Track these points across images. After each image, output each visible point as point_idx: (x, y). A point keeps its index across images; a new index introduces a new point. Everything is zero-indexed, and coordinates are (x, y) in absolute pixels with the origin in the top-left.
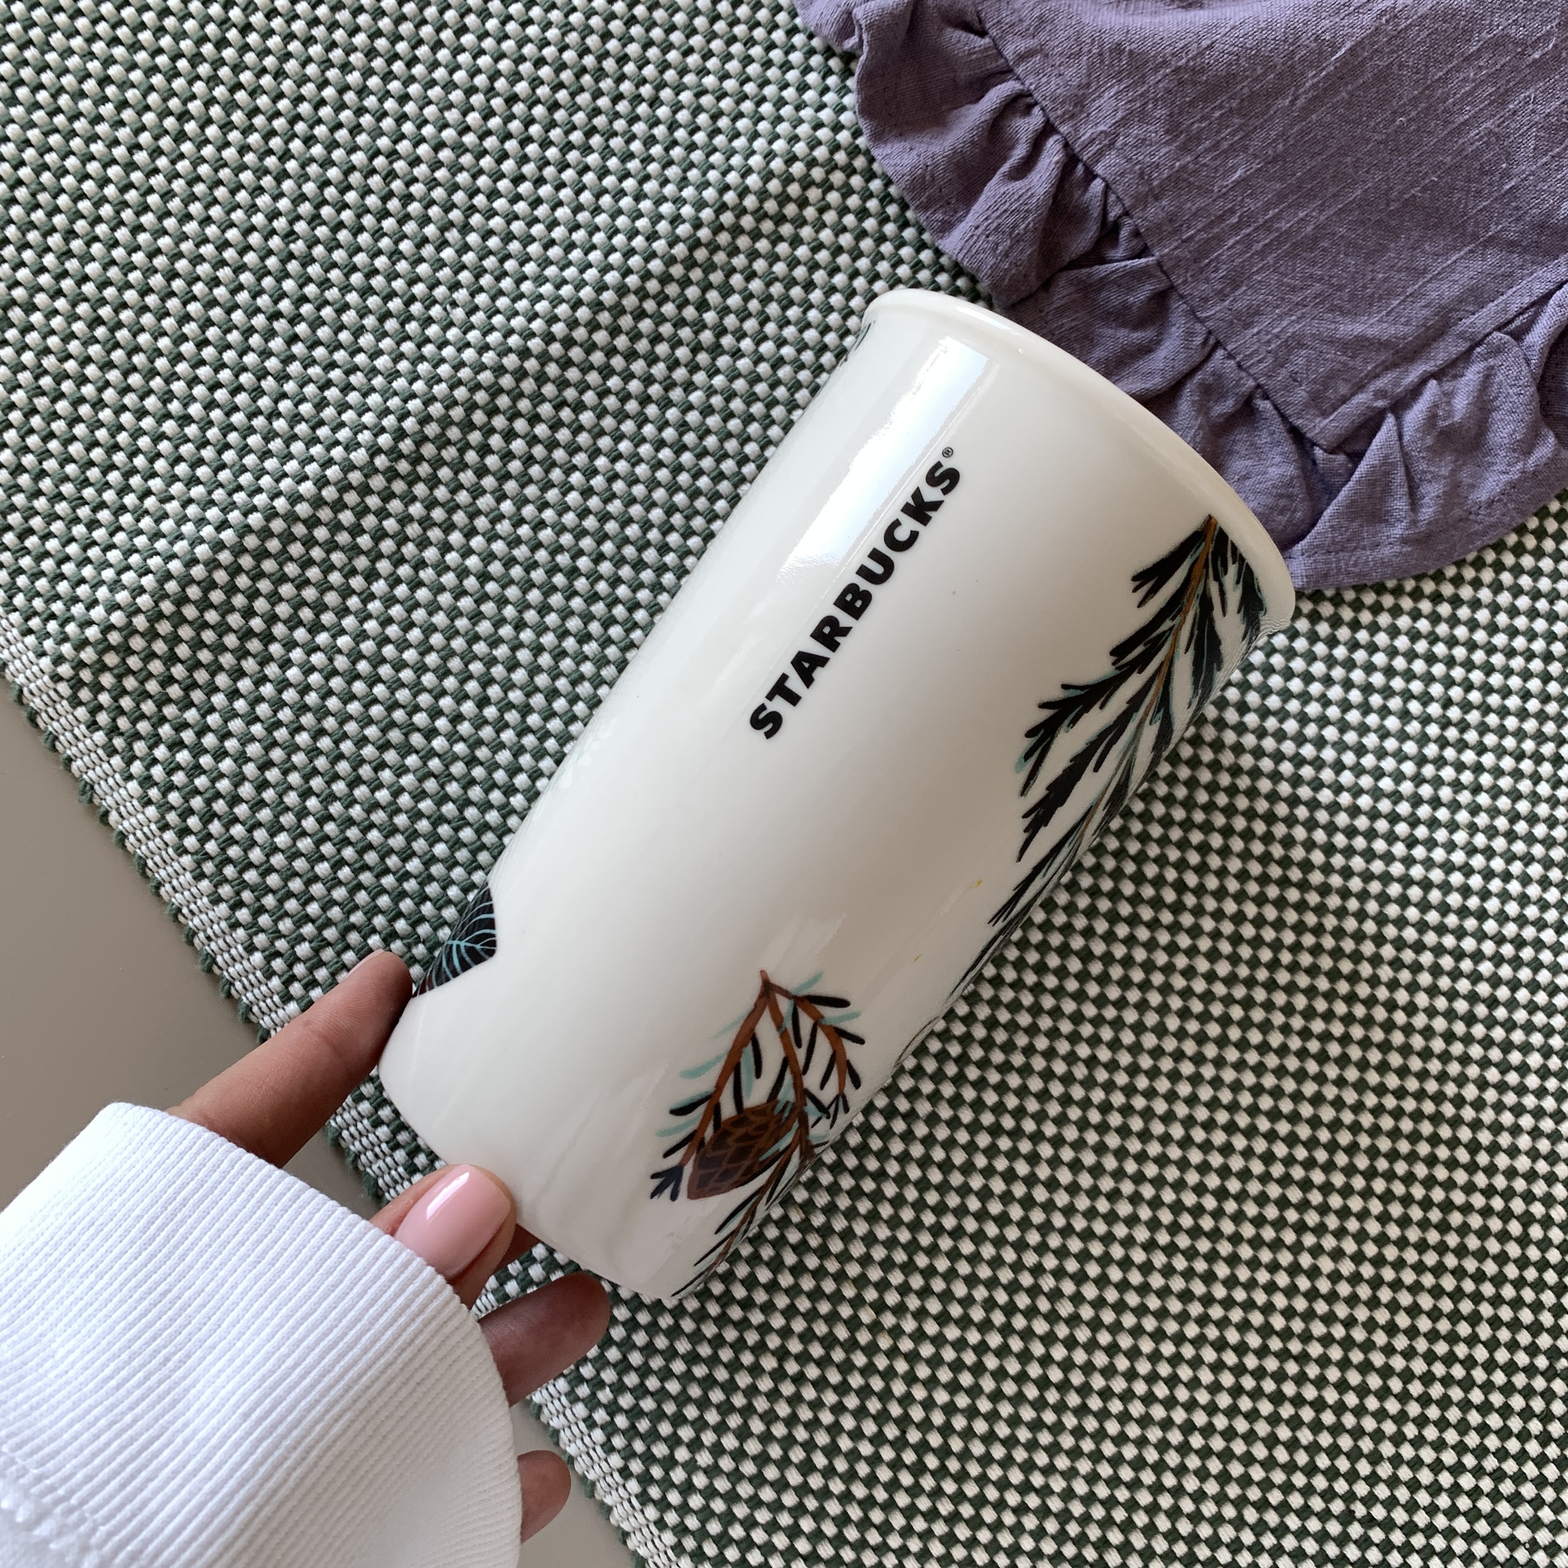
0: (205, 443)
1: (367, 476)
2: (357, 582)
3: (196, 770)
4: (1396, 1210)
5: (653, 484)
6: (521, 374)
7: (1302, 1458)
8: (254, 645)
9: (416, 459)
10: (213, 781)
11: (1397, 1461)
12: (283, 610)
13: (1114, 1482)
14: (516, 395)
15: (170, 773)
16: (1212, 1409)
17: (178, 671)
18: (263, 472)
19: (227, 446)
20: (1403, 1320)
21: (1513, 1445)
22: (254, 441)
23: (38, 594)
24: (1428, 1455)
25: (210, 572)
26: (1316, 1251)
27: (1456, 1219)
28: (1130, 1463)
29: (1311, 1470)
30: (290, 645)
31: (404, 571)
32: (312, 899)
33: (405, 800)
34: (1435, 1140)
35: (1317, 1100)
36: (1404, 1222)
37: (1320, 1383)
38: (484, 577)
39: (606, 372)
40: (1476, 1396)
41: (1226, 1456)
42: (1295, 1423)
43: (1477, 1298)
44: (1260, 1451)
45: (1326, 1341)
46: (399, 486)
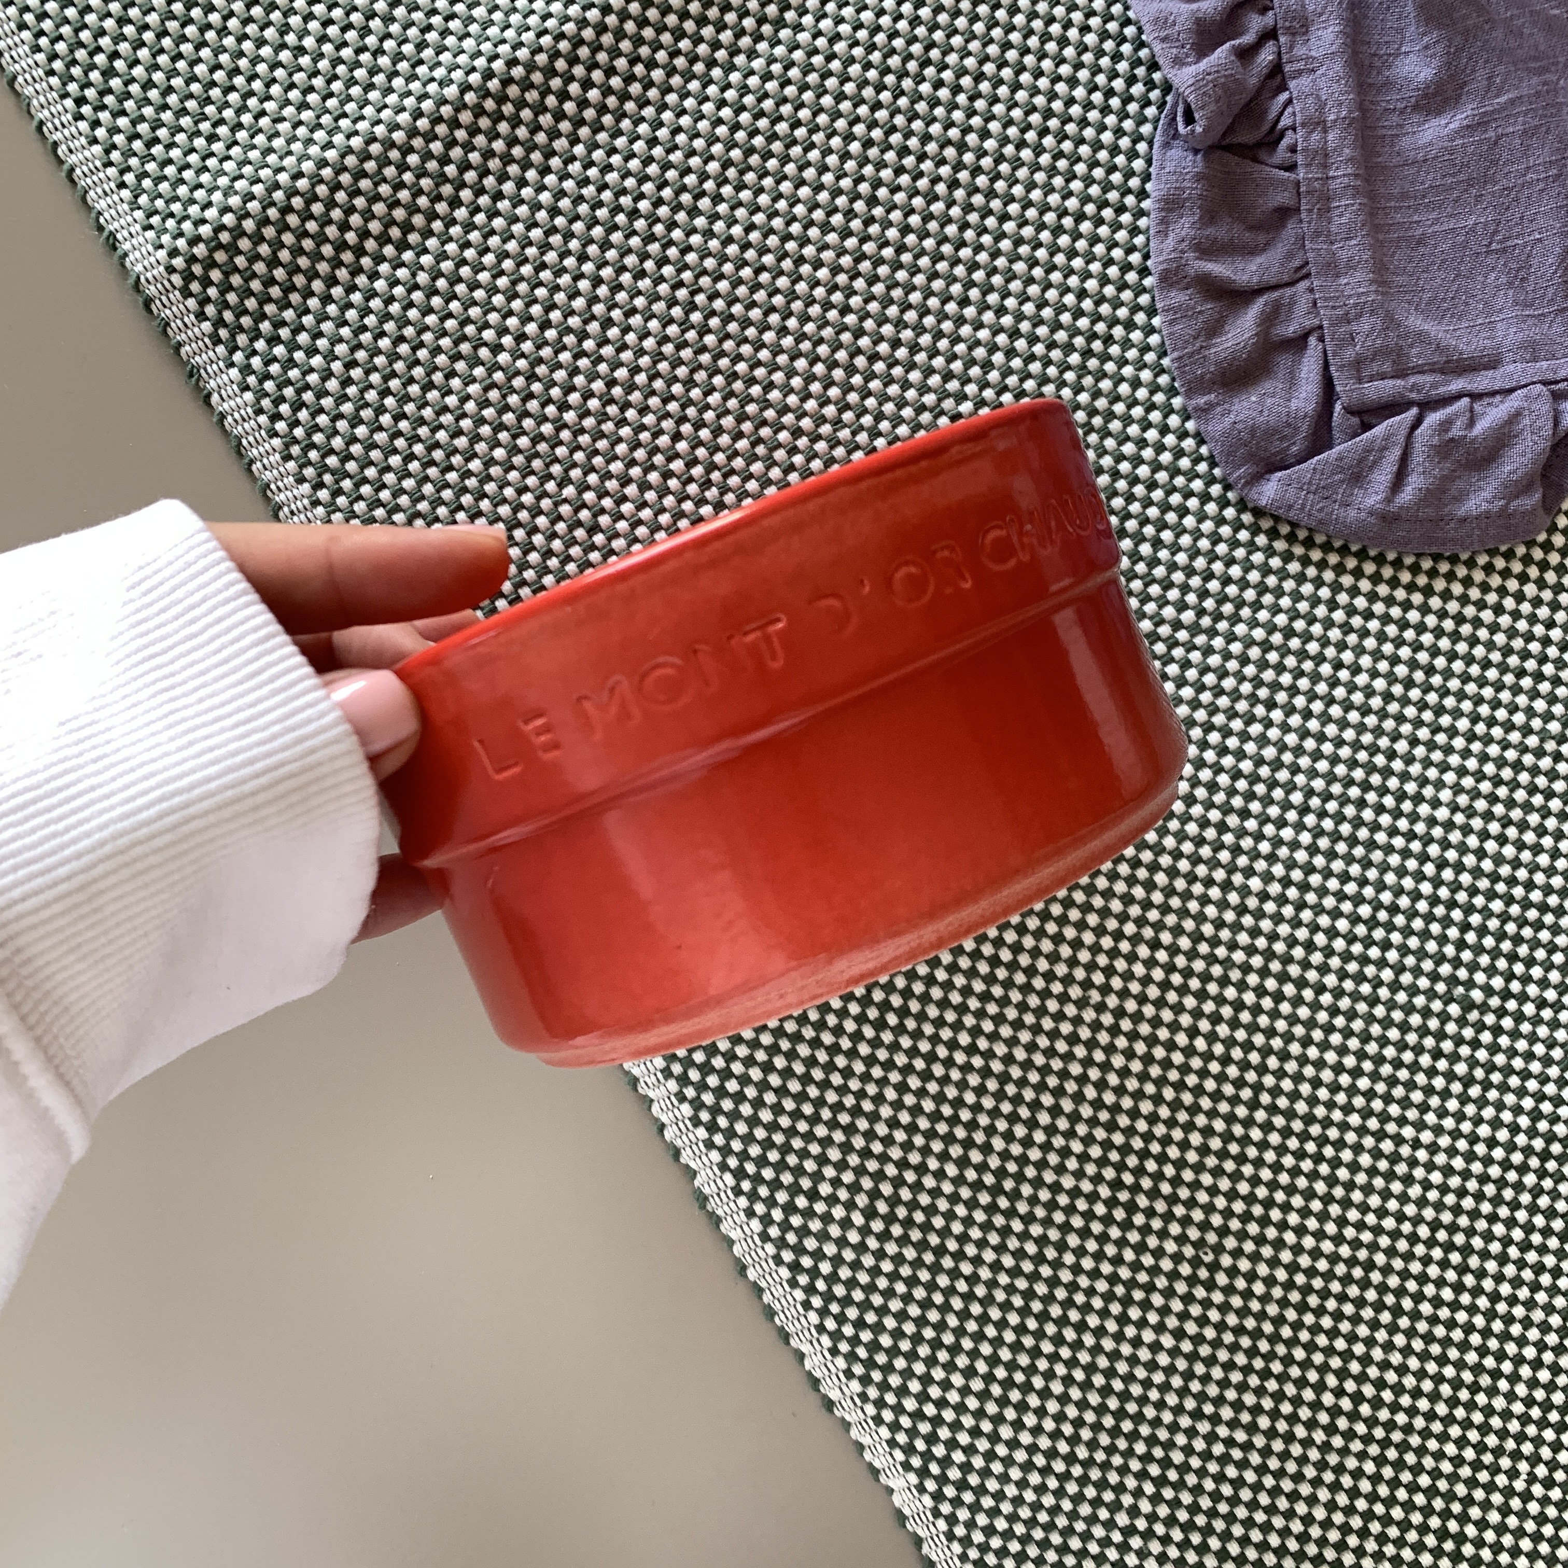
0: (316, 73)
1: (457, 110)
2: (441, 208)
3: (290, 363)
4: (1323, 843)
5: (712, 140)
6: (601, 29)
7: (1218, 1049)
8: (347, 257)
9: (502, 99)
10: (304, 374)
11: (1303, 1060)
12: (375, 227)
13: (1050, 1052)
14: (596, 48)
15: (267, 363)
16: (1142, 999)
17: (279, 273)
18: (367, 102)
19: (335, 77)
20: (1320, 939)
21: (1408, 1056)
22: (360, 73)
23: (160, 196)
24: (1331, 1057)
25: (313, 186)
26: (1249, 872)
27: (1377, 856)
28: (1065, 1038)
29: (1226, 1060)
30: (379, 259)
31: (484, 200)
32: (384, 486)
33: (470, 406)
34: (1366, 786)
35: (1263, 741)
36: (1331, 855)
37: (1242, 986)
38: (554, 212)
39: (680, 33)
40: (1380, 1011)
41: (1152, 1041)
42: (1216, 1019)
43: (1390, 927)
44: (1182, 1039)
45: (1251, 950)
46: (484, 123)
